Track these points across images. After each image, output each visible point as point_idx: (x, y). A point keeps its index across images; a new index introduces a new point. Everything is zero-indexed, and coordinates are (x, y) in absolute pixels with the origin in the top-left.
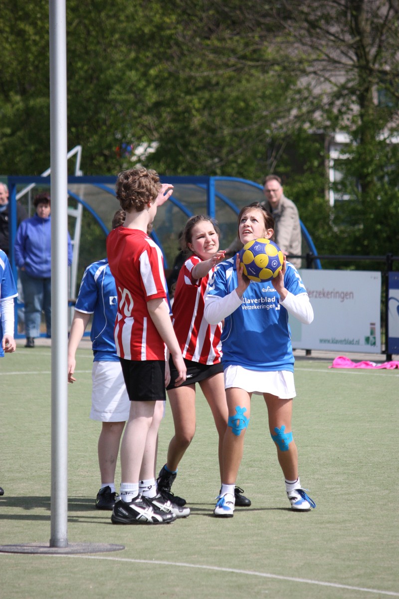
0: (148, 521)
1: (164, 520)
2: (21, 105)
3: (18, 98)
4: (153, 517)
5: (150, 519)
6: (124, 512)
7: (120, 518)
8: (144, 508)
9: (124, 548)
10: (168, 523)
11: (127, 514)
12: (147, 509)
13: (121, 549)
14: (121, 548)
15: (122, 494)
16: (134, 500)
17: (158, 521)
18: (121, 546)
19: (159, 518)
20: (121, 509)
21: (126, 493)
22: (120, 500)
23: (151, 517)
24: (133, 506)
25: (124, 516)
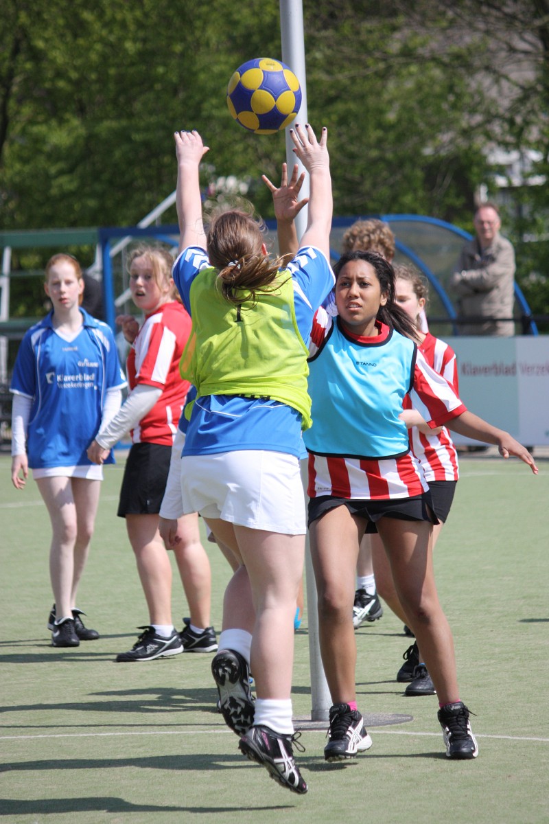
2: (82, 131)
3: (75, 122)
9: (412, 719)
13: (409, 720)
14: (409, 718)
18: (408, 716)
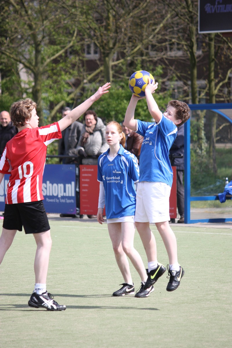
0: (48, 307)
1: (57, 309)
4: (51, 306)
5: (50, 307)
6: (36, 300)
7: (33, 303)
8: (48, 300)
10: (60, 310)
11: (37, 301)
12: (49, 300)
15: (36, 289)
16: (43, 293)
17: (54, 308)
19: (55, 307)
20: (34, 298)
21: (39, 289)
22: (35, 293)
23: (51, 305)
24: (41, 297)
25: (35, 302)
